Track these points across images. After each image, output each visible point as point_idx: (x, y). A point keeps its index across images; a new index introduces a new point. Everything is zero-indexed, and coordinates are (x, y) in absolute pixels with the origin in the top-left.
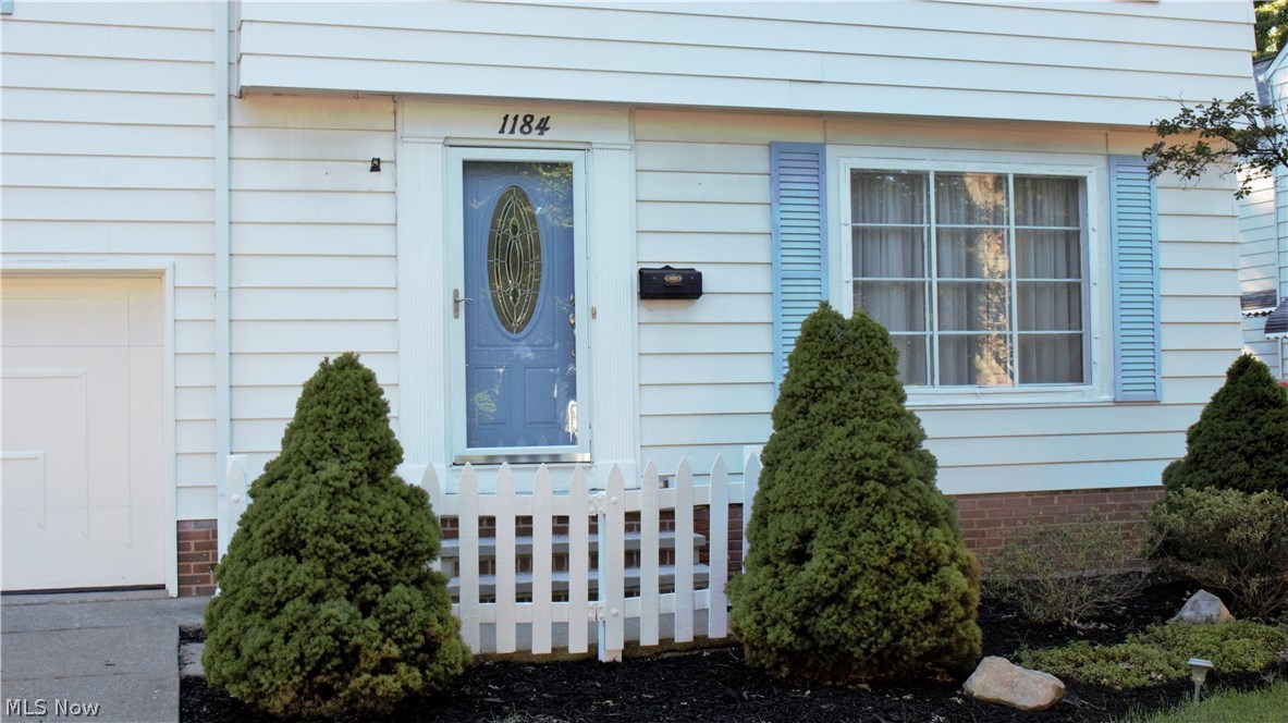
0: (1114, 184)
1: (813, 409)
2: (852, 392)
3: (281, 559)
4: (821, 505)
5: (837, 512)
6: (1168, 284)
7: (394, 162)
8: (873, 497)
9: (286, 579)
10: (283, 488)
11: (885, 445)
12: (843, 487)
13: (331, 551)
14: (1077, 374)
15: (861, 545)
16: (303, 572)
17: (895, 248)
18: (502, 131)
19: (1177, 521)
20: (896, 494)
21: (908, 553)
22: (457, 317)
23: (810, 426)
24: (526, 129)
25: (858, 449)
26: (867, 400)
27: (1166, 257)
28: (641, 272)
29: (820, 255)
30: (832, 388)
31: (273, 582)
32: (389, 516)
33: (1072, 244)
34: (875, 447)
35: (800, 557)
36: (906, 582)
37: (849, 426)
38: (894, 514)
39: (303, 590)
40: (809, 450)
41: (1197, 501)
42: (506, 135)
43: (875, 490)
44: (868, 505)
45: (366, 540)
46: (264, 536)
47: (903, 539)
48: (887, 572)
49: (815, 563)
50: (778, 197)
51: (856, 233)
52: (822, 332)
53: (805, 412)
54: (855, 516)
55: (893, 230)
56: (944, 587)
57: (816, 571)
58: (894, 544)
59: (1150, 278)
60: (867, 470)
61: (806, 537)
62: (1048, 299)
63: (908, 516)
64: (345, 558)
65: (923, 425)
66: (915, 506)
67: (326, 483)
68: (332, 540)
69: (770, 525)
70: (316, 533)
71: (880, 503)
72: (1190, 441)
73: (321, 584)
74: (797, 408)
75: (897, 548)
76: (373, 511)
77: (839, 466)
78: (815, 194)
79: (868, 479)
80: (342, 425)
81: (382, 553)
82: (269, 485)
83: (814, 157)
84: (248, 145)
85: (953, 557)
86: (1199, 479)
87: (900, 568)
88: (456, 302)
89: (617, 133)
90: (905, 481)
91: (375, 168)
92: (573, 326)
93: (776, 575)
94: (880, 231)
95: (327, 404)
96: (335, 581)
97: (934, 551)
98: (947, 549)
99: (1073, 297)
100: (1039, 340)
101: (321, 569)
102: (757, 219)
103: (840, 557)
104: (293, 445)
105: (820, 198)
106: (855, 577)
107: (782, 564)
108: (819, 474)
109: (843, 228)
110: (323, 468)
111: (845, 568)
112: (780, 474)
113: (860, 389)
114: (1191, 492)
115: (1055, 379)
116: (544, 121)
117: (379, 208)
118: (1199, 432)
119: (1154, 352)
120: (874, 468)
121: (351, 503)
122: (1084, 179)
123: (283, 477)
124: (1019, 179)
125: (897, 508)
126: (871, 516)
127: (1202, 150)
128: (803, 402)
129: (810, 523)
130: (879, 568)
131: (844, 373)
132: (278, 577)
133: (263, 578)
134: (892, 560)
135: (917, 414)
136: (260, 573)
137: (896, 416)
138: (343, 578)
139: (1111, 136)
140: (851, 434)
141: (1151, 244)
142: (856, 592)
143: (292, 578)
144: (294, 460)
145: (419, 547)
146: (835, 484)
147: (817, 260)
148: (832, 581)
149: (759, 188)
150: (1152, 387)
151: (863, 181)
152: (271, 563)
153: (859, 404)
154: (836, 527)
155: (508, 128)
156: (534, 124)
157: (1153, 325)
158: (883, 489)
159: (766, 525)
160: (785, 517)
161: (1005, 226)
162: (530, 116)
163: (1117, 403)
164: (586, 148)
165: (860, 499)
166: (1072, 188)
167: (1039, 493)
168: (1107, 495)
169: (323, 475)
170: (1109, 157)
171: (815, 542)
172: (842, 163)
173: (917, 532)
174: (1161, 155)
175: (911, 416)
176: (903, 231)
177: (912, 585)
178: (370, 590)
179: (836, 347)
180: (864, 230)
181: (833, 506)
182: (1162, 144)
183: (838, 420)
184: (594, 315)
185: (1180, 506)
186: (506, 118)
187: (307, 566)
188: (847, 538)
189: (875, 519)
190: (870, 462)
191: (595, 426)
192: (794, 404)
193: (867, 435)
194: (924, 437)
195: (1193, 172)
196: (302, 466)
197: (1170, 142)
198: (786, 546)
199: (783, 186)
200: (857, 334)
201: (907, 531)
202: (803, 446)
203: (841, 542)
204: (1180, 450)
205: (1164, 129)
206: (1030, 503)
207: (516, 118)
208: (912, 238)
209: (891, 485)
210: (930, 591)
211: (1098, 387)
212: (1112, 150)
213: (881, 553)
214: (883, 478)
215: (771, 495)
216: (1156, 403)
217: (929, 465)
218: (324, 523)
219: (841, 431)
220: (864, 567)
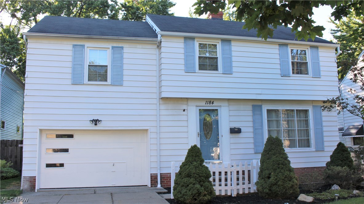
0: (314, 110)
1: (270, 153)
2: (276, 150)
3: (187, 178)
4: (272, 169)
5: (275, 170)
6: (325, 129)
7: (187, 110)
8: (281, 167)
9: (189, 181)
10: (187, 166)
11: (282, 159)
12: (276, 166)
13: (196, 177)
14: (308, 146)
15: (279, 175)
16: (192, 180)
17: (275, 123)
18: (206, 104)
19: (330, 172)
20: (285, 167)
21: (287, 177)
22: (198, 137)
23: (269, 156)
24: (210, 103)
25: (278, 159)
26: (279, 151)
27: (324, 124)
28: (230, 128)
29: (262, 125)
30: (273, 149)
31: (187, 182)
32: (204, 171)
33: (307, 122)
34: (281, 159)
35: (269, 178)
36: (287, 181)
37: (276, 155)
38: (285, 170)
39: (192, 183)
40: (269, 160)
41: (333, 168)
42: (206, 105)
43: (281, 166)
44: (280, 169)
45: (201, 175)
46: (184, 174)
47: (286, 174)
48: (284, 180)
49: (272, 178)
50: (254, 115)
51: (268, 120)
52: (270, 140)
53: (268, 153)
54: (278, 170)
55: (274, 120)
56: (293, 182)
57: (272, 179)
58: (285, 175)
59: (321, 128)
60: (280, 163)
61: (270, 174)
62: (303, 132)
63: (287, 170)
64: (198, 178)
65: (288, 155)
66: (288, 169)
67: (194, 166)
68: (196, 175)
69: (263, 172)
70: (193, 174)
71: (282, 168)
72: (331, 158)
73: (195, 182)
74: (267, 153)
75: (285, 176)
76: (202, 170)
77: (275, 162)
78: (260, 114)
79: (280, 164)
80: (196, 156)
81: (203, 177)
82: (184, 166)
83: (260, 107)
84: (163, 107)
85: (294, 177)
86: (333, 165)
87: (286, 179)
88: (198, 134)
89: (226, 104)
90: (286, 165)
91: (184, 111)
92: (219, 138)
93: (265, 181)
94: (272, 120)
95: (193, 153)
96: (197, 182)
97: (291, 176)
98: (293, 176)
99: (307, 132)
100: (301, 139)
101: (194, 180)
102: (250, 119)
103: (276, 177)
104: (188, 160)
105: (261, 115)
106: (279, 181)
107: (266, 179)
108: (271, 164)
109: (266, 120)
110: (193, 163)
111: (277, 179)
112: (265, 164)
113: (278, 149)
114: (332, 167)
115: (304, 147)
116: (213, 102)
117: (184, 118)
118: (332, 156)
119: (323, 142)
120: (281, 162)
121: (198, 169)
122: (308, 110)
123: (186, 165)
124: (297, 110)
125: (285, 169)
126: (281, 170)
127: (331, 106)
128: (268, 152)
129: (270, 172)
130: (282, 179)
131: (275, 147)
132: (188, 181)
133: (185, 181)
134: (285, 178)
135: (287, 153)
136: (184, 180)
137: (284, 154)
138: (198, 181)
139: (313, 102)
140: (277, 157)
141: (321, 122)
142: (279, 183)
143: (190, 181)
144: (188, 162)
145: (209, 176)
146: (274, 165)
147: (261, 126)
148: (275, 181)
149: (250, 113)
150: (322, 148)
151: (269, 111)
152: (186, 179)
153: (278, 152)
154: (275, 172)
155: (207, 103)
156: (211, 103)
157: (322, 136)
158: (282, 166)
159: (262, 172)
160: (266, 171)
161: (294, 119)
162: (210, 101)
163: (316, 151)
164: (220, 106)
165: (279, 168)
166: (306, 111)
167: (303, 168)
168: (315, 168)
169: (194, 164)
170: (313, 106)
171: (271, 175)
172: (265, 108)
173: (288, 173)
174: (324, 107)
175: (286, 154)
176: (276, 120)
177: (288, 182)
178: (202, 183)
179: (273, 142)
180: (269, 120)
181: (274, 169)
182: (324, 106)
183: (274, 155)
184: (222, 136)
185: (330, 169)
186: (206, 102)
187: (192, 179)
188: (277, 174)
189: (281, 171)
190: (280, 161)
191: (223, 156)
192: (266, 152)
193: (279, 157)
194: (288, 157)
195: (330, 110)
196: (190, 163)
197: (326, 105)
198: (266, 176)
199: (255, 113)
200: (276, 140)
201: (287, 173)
202: (268, 159)
203: (276, 175)
204: (329, 160)
205: (324, 102)
206: (301, 170)
207: (208, 102)
208: (278, 121)
209: (284, 165)
210: (291, 183)
211: (313, 148)
212: (313, 105)
213: (283, 177)
214: (282, 164)
215: (263, 167)
216: (323, 151)
217: (289, 162)
218: (195, 172)
219: (275, 156)
220: (280, 179)
